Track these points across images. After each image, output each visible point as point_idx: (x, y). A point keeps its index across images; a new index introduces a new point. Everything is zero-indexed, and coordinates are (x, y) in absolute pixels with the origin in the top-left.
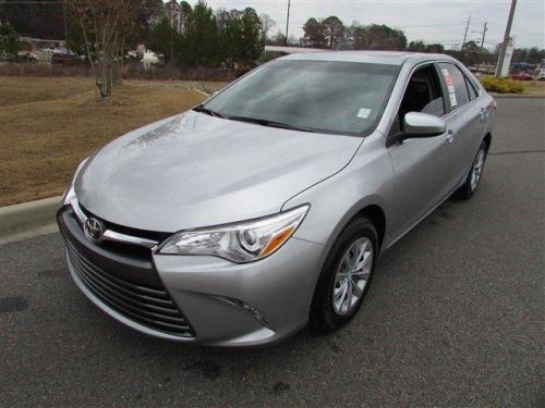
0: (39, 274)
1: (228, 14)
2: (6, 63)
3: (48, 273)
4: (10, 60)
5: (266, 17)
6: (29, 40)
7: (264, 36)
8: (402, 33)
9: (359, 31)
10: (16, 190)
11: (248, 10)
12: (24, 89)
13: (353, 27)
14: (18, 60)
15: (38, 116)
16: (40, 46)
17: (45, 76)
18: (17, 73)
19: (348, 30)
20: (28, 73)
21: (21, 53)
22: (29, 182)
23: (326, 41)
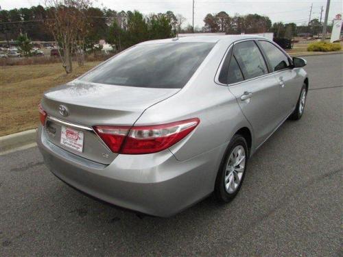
0: (12, 170)
1: (156, 16)
2: (24, 58)
3: (16, 170)
4: (26, 56)
5: (180, 16)
6: (39, 42)
7: (179, 28)
8: (268, 18)
9: (239, 19)
10: (8, 128)
11: (168, 12)
12: (31, 73)
13: (236, 17)
14: (30, 55)
15: (30, 87)
16: (45, 45)
17: (45, 63)
18: (29, 63)
19: (233, 20)
20: (36, 62)
21: (32, 51)
22: (15, 123)
23: (219, 27)
